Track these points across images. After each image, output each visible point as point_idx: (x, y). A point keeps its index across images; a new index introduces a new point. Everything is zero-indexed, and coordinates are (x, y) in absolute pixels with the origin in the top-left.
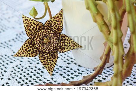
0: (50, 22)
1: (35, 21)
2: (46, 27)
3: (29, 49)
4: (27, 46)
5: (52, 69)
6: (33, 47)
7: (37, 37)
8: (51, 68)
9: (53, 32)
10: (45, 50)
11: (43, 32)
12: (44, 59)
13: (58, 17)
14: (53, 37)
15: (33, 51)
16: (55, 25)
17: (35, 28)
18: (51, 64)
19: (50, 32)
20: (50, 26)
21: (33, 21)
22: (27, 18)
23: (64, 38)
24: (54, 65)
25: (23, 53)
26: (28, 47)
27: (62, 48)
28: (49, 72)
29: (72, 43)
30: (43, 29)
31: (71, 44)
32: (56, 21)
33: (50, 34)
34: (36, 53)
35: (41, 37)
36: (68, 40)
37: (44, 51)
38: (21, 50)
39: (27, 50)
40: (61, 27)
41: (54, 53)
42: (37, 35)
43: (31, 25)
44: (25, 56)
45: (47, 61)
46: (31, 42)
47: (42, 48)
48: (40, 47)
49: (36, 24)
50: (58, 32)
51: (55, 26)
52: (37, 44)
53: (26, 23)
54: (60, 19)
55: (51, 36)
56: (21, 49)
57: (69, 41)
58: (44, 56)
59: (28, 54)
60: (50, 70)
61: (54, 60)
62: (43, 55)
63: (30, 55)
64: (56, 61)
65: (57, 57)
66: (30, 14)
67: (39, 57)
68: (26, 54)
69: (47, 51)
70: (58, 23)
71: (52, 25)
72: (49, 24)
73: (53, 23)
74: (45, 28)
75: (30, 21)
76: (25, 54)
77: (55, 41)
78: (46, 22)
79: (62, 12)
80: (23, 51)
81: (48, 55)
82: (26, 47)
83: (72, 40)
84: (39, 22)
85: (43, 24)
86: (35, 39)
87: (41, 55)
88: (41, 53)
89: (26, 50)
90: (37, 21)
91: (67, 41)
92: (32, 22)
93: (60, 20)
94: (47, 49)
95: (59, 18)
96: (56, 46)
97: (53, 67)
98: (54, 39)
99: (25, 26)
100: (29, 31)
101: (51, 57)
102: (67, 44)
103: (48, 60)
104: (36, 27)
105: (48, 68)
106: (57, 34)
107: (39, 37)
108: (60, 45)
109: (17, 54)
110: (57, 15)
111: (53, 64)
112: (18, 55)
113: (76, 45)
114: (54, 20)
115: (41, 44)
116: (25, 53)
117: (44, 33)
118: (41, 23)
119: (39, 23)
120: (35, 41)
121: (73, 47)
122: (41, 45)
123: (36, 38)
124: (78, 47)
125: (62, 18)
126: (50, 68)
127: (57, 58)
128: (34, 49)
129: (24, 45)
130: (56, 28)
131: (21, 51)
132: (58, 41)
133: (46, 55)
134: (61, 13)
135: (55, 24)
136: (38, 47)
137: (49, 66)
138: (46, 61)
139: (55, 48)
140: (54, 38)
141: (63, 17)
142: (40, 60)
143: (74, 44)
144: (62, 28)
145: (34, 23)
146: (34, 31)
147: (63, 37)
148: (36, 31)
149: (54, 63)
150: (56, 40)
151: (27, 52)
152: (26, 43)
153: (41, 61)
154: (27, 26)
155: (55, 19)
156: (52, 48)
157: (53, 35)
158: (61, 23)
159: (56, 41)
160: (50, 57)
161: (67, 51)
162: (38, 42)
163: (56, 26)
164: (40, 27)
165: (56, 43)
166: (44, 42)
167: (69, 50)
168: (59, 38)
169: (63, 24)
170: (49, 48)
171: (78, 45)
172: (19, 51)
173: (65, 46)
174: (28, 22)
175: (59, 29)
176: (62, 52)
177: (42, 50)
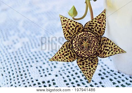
0: (91, 23)
1: (74, 22)
2: (86, 28)
3: (67, 53)
5: (91, 75)
6: (71, 51)
7: (76, 40)
8: (90, 74)
9: (94, 35)
11: (83, 34)
12: (83, 65)
14: (93, 40)
15: (71, 56)
16: (96, 27)
17: (74, 30)
18: (90, 70)
19: (91, 35)
20: (91, 28)
21: (73, 22)
22: (65, 19)
23: (105, 42)
24: (93, 72)
25: (60, 58)
26: (66, 51)
28: (88, 79)
29: (115, 47)
30: (83, 31)
31: (113, 49)
32: (98, 22)
33: (90, 37)
34: (74, 58)
35: (80, 40)
37: (83, 55)
38: (58, 54)
39: (65, 54)
40: (103, 29)
41: (93, 58)
42: (76, 37)
43: (70, 26)
44: (62, 60)
46: (70, 45)
47: (81, 52)
48: (79, 52)
49: (76, 26)
50: (99, 35)
51: (96, 29)
52: (75, 47)
53: (65, 24)
54: (103, 20)
55: (92, 40)
57: (111, 45)
58: (83, 61)
59: (66, 59)
60: (88, 77)
61: (93, 65)
62: (81, 60)
63: (68, 60)
64: (96, 67)
65: (97, 62)
66: (69, 13)
67: (77, 62)
68: (63, 58)
69: (86, 56)
70: (100, 25)
71: (93, 27)
72: (90, 25)
73: (95, 25)
74: (85, 30)
75: (69, 22)
77: (95, 44)
78: (87, 23)
79: (105, 13)
80: (61, 55)
81: (87, 60)
82: (64, 51)
83: (114, 44)
84: (79, 23)
85: (82, 25)
86: (74, 42)
87: (79, 60)
88: (80, 58)
89: (63, 54)
90: (76, 23)
91: (109, 45)
92: (71, 23)
93: (102, 22)
94: (86, 54)
95: (101, 19)
96: (97, 50)
97: (92, 74)
98: (95, 43)
99: (63, 27)
100: (67, 33)
101: (91, 62)
102: (109, 49)
103: (88, 66)
104: (76, 29)
105: (86, 74)
106: (98, 37)
107: (78, 40)
108: (100, 49)
109: (53, 59)
110: (99, 15)
111: (92, 70)
112: (54, 59)
113: (119, 50)
114: (95, 21)
115: (79, 47)
116: (63, 57)
117: (83, 36)
118: (81, 24)
119: (78, 24)
120: (73, 45)
121: (115, 52)
122: (80, 49)
124: (121, 52)
125: (105, 20)
126: (89, 74)
127: (97, 64)
128: (72, 53)
129: (62, 49)
130: (98, 30)
132: (99, 46)
133: (85, 59)
134: (103, 13)
135: (96, 26)
136: (76, 52)
137: (88, 72)
138: (85, 67)
139: (95, 53)
141: (105, 18)
142: (78, 65)
143: (117, 48)
144: (104, 30)
145: (73, 24)
146: (73, 34)
147: (105, 40)
148: (75, 33)
149: (94, 69)
151: (65, 56)
153: (79, 67)
154: (65, 27)
155: (96, 20)
156: (93, 52)
157: (93, 37)
158: (103, 25)
159: (97, 45)
160: (89, 62)
161: (109, 56)
162: (77, 45)
163: (98, 28)
164: (80, 29)
165: (96, 47)
166: (83, 46)
167: (110, 56)
168: (100, 41)
169: (106, 26)
170: (89, 52)
171: (121, 50)
172: (55, 55)
173: (107, 51)
174: (67, 23)
175: (101, 32)
176: (103, 57)
177: (81, 54)
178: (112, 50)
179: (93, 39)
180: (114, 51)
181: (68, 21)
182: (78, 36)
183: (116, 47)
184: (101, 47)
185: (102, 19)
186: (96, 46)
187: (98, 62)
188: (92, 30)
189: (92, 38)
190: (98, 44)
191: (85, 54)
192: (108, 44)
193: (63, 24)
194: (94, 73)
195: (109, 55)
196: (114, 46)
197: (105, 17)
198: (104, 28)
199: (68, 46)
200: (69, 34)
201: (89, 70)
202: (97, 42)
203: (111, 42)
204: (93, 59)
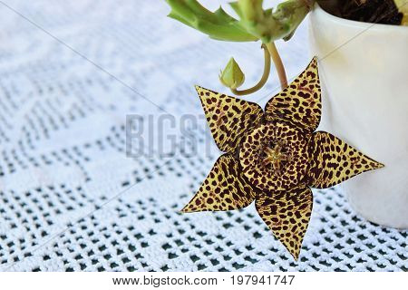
0: (282, 100)
1: (237, 100)
2: (271, 114)
3: (226, 188)
4: (220, 178)
5: (297, 239)
6: (236, 179)
7: (247, 149)
8: (294, 237)
9: (293, 130)
10: (273, 185)
11: (265, 131)
12: (274, 209)
13: (305, 82)
14: (293, 144)
15: (239, 192)
16: (297, 109)
17: (240, 122)
18: (294, 225)
19: (285, 129)
20: (282, 112)
21: (233, 101)
22: (212, 95)
23: (326, 145)
24: (302, 228)
25: (210, 201)
26: (223, 181)
27: (322, 174)
28: (291, 248)
29: (353, 156)
30: (264, 121)
31: (348, 160)
32: (301, 94)
33: (283, 135)
34: (249, 197)
35: (258, 147)
36: (338, 149)
37: (271, 188)
38: (205, 191)
39: (222, 189)
40: (316, 111)
41: (299, 191)
42: (247, 142)
43: (226, 114)
44: (215, 207)
45: (282, 217)
46: (232, 164)
47: (264, 180)
48: (260, 179)
49: (242, 111)
50: (307, 127)
51: (297, 112)
52: (247, 169)
53: (213, 109)
54: (312, 87)
55: (289, 142)
56: (204, 188)
57: (342, 150)
58: (273, 201)
59: (225, 202)
60: (292, 244)
61: (301, 211)
62: (267, 202)
63: (232, 204)
64: (309, 214)
65: (309, 202)
66: (222, 79)
67: (257, 208)
68: (219, 201)
69: (279, 189)
70: (305, 100)
71: (289, 109)
72: (279, 105)
73: (293, 102)
75: (224, 103)
76: (215, 203)
77: (300, 154)
78: (270, 101)
79: (315, 67)
80: (211, 194)
81: (283, 200)
82: (218, 182)
83: (350, 147)
84: (250, 103)
85: (260, 107)
86: (241, 155)
87: (262, 200)
88: (263, 196)
89: (217, 190)
90: (243, 102)
91: (335, 152)
92: (228, 104)
93: (311, 92)
94: (278, 183)
95: (307, 86)
96: (305, 169)
97: (300, 234)
98: (298, 150)
99: (208, 119)
100: (223, 132)
101: (293, 204)
102: (337, 162)
103: (286, 214)
104: (243, 118)
105: (285, 237)
106: (304, 134)
107: (254, 147)
108: (315, 165)
109: (191, 206)
110: (301, 76)
111: (300, 224)
112: (195, 206)
113: (364, 162)
114: (293, 93)
115: (258, 167)
116: (216, 199)
117: (266, 135)
118: (255, 104)
119: (248, 106)
120: (242, 162)
121: (355, 168)
122: (260, 172)
123: (243, 150)
124: (370, 167)
125: (317, 86)
126: (291, 236)
127: (309, 206)
128: (240, 184)
129: (212, 176)
130: (301, 116)
131: (205, 195)
132: (310, 156)
133: (276, 198)
134: (311, 69)
135: (296, 105)
136: (252, 179)
137: (289, 231)
138: (278, 217)
139: (302, 177)
140: (297, 148)
141: (318, 82)
142: (261, 215)
143: (358, 158)
144: (318, 114)
145: (235, 108)
146: (238, 132)
147: (323, 140)
148: (242, 131)
149: (304, 221)
150: (302, 152)
151: (222, 195)
152: (217, 170)
153: (264, 220)
154: (215, 117)
155: (295, 90)
156: (295, 175)
157: (292, 136)
158: (315, 100)
159: (305, 155)
160: (289, 203)
161: (339, 182)
162: (251, 162)
163: (301, 110)
164: (253, 117)
165: (303, 162)
166: (266, 161)
167: (343, 180)
168: (313, 144)
169: (321, 103)
170: (285, 177)
171: (369, 161)
172: (196, 195)
173: (332, 169)
174: (218, 106)
175: (311, 118)
176: (325, 187)
177: (265, 185)
178: (345, 164)
179: (292, 141)
180: (352, 167)
181: (221, 101)
182: (250, 138)
183: (356, 155)
184: (315, 158)
185: (309, 84)
186: (301, 158)
187: (312, 200)
188: (288, 116)
189: (291, 138)
190: (307, 153)
191: (275, 183)
192: (333, 150)
193: (207, 110)
194: (305, 231)
195: (340, 178)
196: (351, 153)
197: (316, 78)
198: (317, 107)
199: (229, 167)
200: (226, 134)
201: (291, 226)
202: (305, 148)
203: (340, 142)
204: (297, 195)
